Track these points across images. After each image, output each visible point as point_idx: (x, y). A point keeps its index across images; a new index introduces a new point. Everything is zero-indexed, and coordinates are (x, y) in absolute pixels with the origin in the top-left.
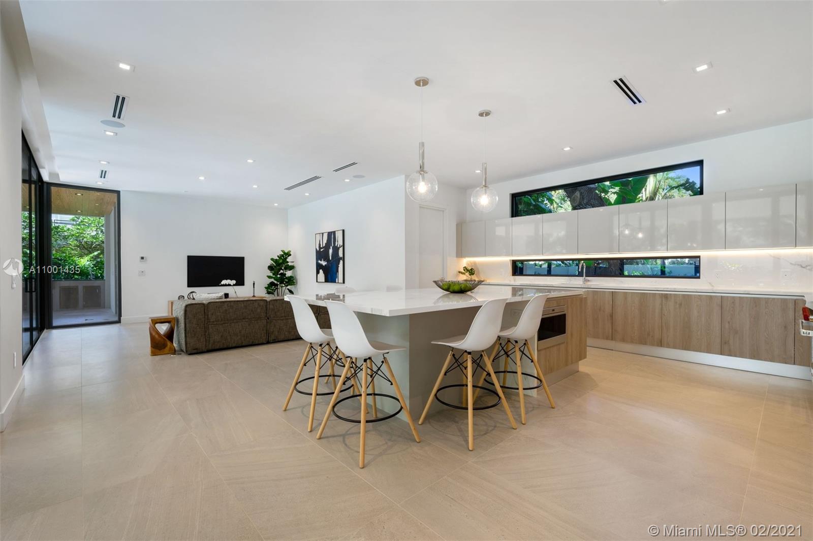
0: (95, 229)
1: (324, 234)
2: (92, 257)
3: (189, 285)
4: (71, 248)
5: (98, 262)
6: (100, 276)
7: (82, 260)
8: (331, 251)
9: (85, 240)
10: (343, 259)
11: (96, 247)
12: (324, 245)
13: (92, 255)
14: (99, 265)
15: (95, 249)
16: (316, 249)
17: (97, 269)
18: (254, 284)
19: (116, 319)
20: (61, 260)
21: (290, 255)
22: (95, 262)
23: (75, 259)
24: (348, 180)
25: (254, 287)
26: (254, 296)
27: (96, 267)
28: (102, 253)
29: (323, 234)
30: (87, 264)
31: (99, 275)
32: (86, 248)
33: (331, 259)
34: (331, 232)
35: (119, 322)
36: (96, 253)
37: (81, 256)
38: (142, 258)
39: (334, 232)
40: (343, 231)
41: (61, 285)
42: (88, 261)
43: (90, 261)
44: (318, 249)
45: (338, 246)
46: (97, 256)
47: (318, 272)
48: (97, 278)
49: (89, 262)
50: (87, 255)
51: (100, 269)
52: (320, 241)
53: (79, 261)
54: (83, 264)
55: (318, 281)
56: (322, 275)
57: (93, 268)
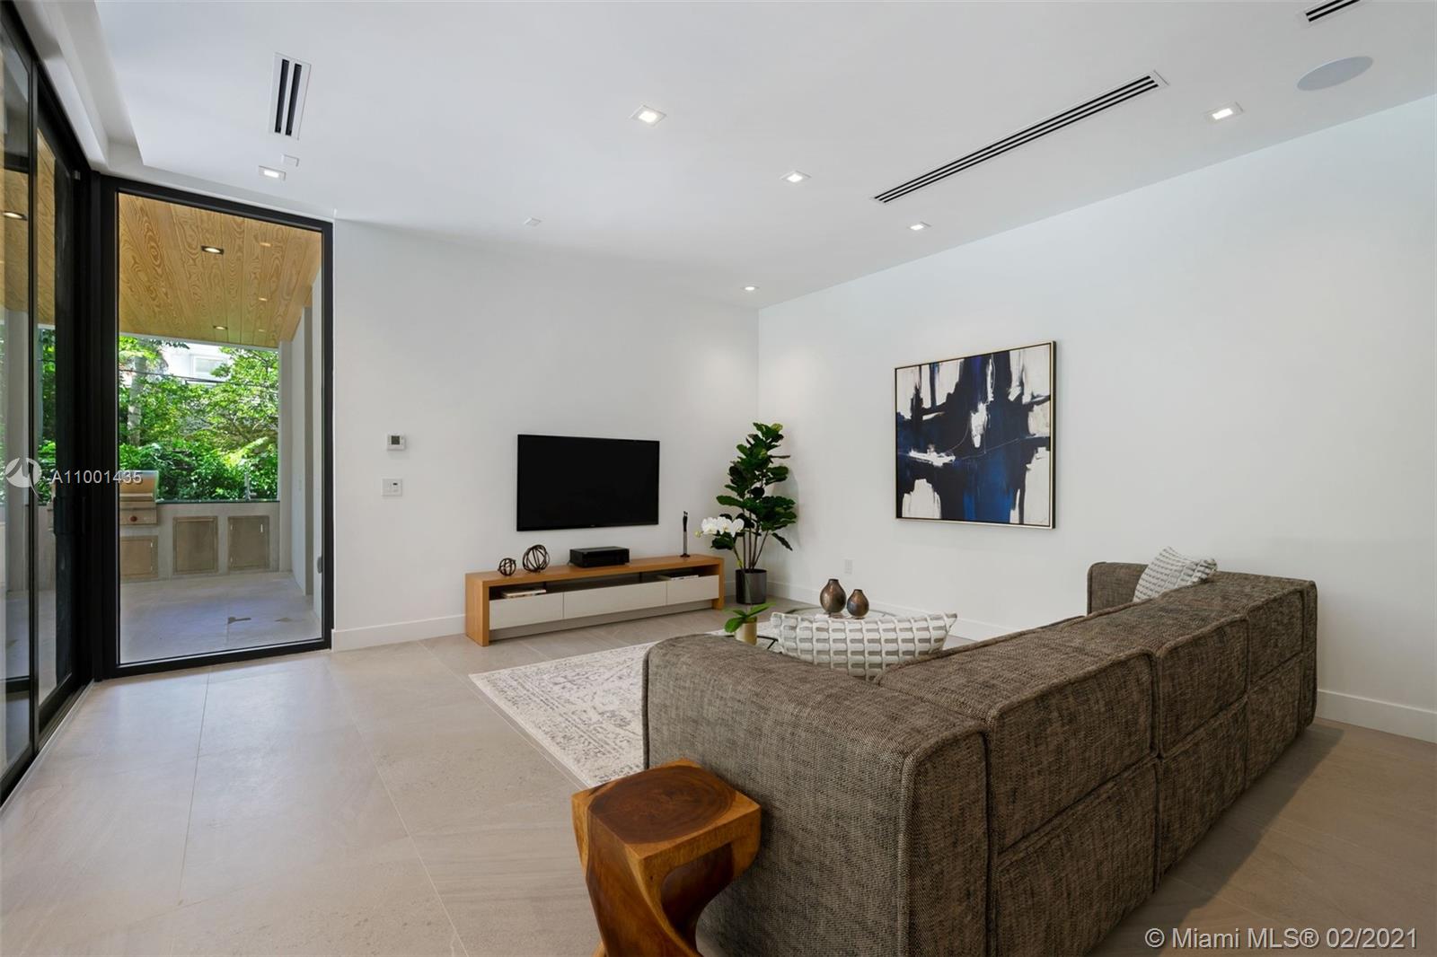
0: (259, 393)
1: (943, 367)
2: (253, 451)
3: (524, 524)
4: (212, 432)
5: (262, 459)
6: (268, 489)
7: (231, 455)
8: (979, 420)
9: (239, 414)
10: (1049, 443)
11: (261, 431)
12: (941, 400)
13: (251, 446)
14: (266, 466)
15: (258, 433)
16: (898, 416)
17: (261, 475)
18: (685, 519)
19: (317, 634)
20: (190, 455)
21: (781, 437)
22: (258, 460)
23: (219, 453)
24: (1226, 113)
25: (685, 530)
26: (685, 555)
27: (260, 470)
28: (273, 440)
29: (934, 367)
30: (242, 463)
31: (266, 487)
32: (240, 432)
33: (977, 442)
34: (984, 358)
35: (325, 643)
36: (260, 441)
37: (232, 447)
38: (395, 440)
39: (1002, 358)
40: (1054, 347)
41: (179, 515)
42: (243, 457)
43: (248, 457)
44: (907, 415)
45: (1026, 399)
46: (263, 447)
47: (904, 486)
48: (261, 494)
49: (245, 460)
50: (242, 446)
51: (267, 475)
52: (918, 391)
53: (226, 457)
54: (234, 465)
55: (905, 513)
56: (924, 497)
57: (253, 472)
